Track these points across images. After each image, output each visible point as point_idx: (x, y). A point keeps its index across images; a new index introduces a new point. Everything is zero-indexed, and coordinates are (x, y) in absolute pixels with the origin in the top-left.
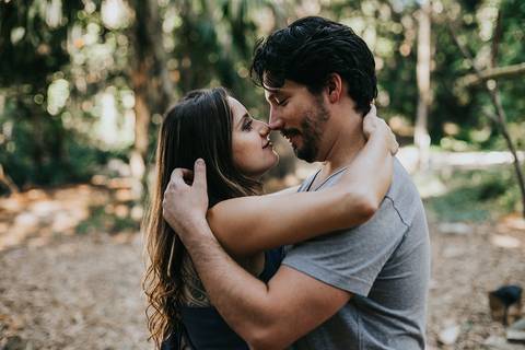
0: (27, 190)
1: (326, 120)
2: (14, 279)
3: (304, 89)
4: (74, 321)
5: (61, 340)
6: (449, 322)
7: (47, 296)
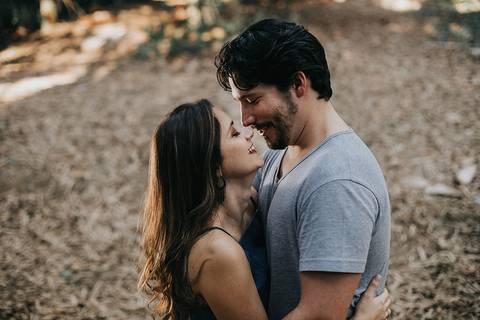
0: (92, 12)
1: (294, 113)
2: (79, 116)
3: (274, 89)
4: (130, 161)
5: (120, 180)
6: (467, 161)
7: (108, 133)
